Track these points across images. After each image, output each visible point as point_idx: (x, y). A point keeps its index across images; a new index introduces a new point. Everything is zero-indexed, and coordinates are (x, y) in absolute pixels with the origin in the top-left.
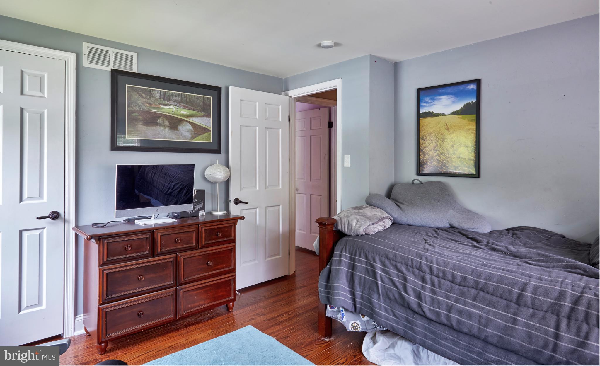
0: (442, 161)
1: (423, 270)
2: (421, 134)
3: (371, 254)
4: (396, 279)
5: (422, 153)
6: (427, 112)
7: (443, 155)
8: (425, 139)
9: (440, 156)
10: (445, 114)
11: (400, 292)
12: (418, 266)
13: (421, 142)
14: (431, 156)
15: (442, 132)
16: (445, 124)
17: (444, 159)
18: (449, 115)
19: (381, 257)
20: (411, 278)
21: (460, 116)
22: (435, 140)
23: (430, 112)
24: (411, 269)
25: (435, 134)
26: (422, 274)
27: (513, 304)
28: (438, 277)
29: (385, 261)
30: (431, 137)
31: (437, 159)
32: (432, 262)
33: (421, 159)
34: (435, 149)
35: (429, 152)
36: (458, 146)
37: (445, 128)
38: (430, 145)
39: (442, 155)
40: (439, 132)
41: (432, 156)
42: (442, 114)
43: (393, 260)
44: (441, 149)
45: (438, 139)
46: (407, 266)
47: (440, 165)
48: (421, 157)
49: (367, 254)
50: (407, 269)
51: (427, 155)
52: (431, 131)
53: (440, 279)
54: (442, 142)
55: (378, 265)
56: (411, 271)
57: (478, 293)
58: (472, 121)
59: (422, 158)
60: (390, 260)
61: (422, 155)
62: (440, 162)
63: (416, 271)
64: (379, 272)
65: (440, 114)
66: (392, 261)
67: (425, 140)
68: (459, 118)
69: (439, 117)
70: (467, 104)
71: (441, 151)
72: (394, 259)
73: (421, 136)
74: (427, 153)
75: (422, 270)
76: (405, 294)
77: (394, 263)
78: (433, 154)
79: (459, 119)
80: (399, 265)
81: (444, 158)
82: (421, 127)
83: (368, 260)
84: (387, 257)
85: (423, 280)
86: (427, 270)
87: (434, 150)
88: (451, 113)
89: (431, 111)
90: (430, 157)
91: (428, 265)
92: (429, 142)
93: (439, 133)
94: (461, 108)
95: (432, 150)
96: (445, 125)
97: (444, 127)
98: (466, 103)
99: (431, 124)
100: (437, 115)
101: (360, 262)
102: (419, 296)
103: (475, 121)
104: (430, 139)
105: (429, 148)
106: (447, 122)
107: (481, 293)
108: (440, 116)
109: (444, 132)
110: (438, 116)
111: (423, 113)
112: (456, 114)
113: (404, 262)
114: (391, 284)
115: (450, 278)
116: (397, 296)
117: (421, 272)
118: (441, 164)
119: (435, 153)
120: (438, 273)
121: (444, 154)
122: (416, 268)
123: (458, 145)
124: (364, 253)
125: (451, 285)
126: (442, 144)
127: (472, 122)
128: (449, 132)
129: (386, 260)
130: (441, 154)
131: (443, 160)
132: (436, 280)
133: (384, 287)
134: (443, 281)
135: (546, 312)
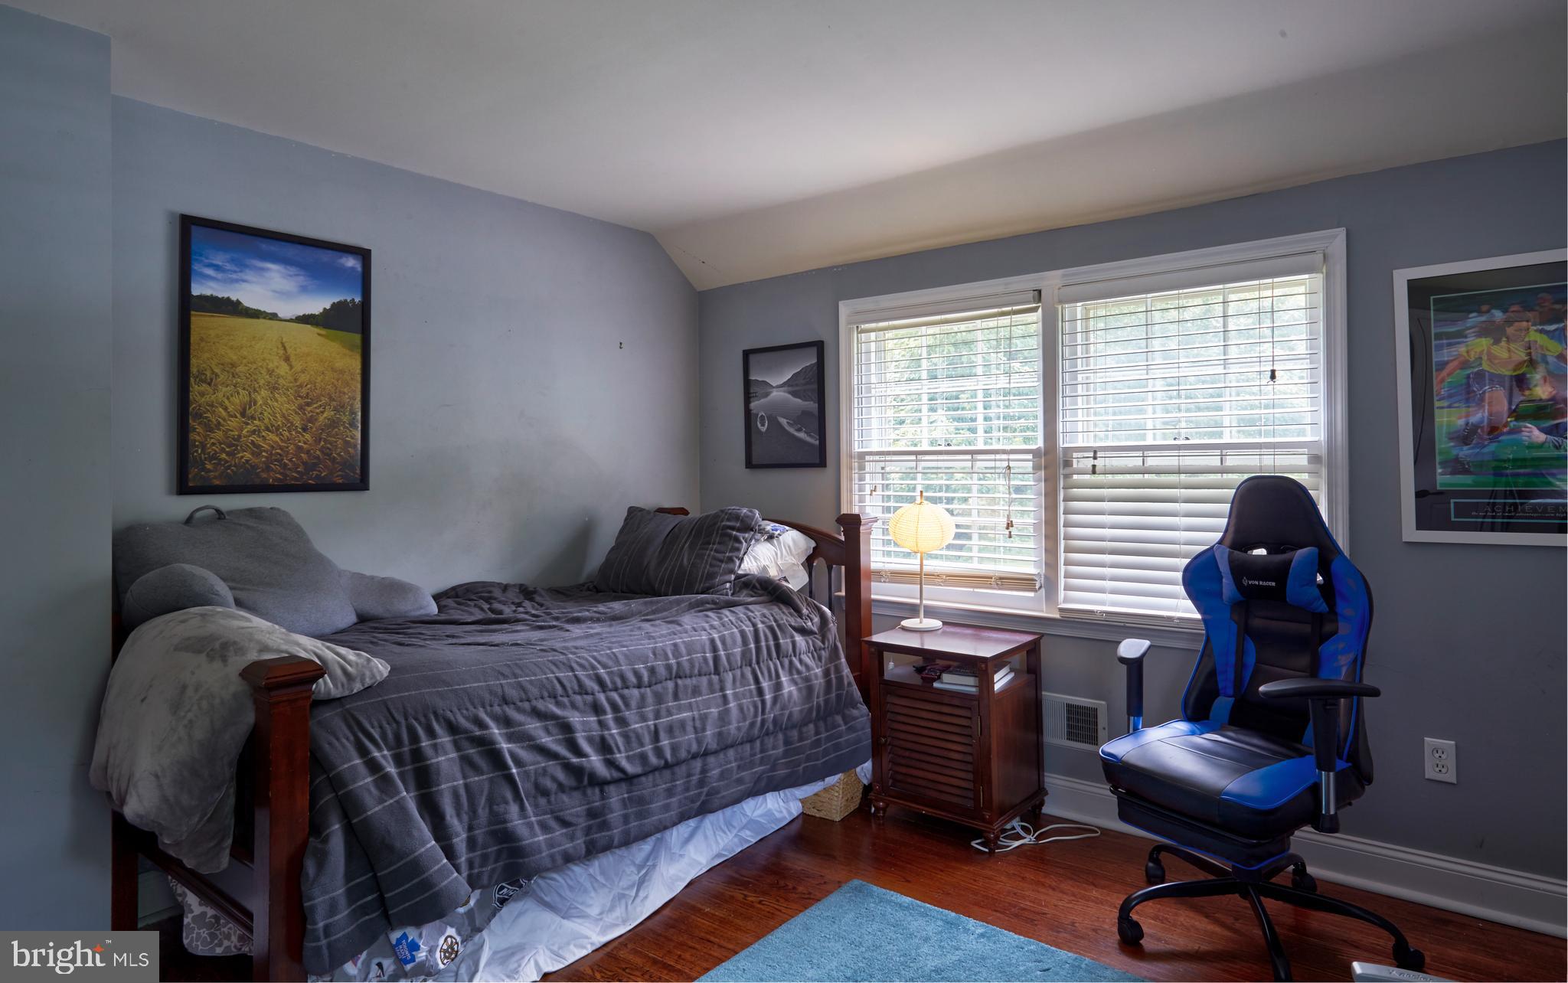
0: (269, 448)
1: (590, 691)
2: (193, 361)
3: (462, 714)
4: (546, 740)
5: (199, 424)
6: (220, 296)
7: (273, 433)
8: (212, 380)
9: (263, 434)
10: (279, 315)
11: (566, 761)
12: (576, 688)
13: (195, 388)
14: (232, 433)
15: (271, 366)
16: (280, 346)
17: (277, 442)
18: (291, 320)
19: (488, 708)
20: (575, 718)
21: (323, 332)
22: (246, 386)
23: (228, 298)
24: (565, 700)
25: (247, 368)
26: (589, 698)
27: (713, 676)
28: (616, 689)
29: (504, 712)
30: (234, 377)
31: (253, 442)
32: (594, 668)
33: (195, 441)
34: (248, 412)
35: (224, 420)
36: (316, 408)
37: (280, 357)
38: (231, 399)
39: (270, 431)
40: (260, 364)
41: (237, 433)
42: (271, 314)
43: (521, 701)
44: (266, 414)
45: (257, 386)
46: (555, 697)
47: (263, 459)
48: (193, 436)
49: (452, 718)
50: (558, 704)
51: (219, 430)
52: (234, 358)
53: (620, 691)
54: (271, 396)
55: (495, 731)
56: (568, 704)
57: (676, 685)
58: (351, 348)
59: (198, 438)
60: (514, 704)
61: (199, 429)
62: (264, 451)
63: (578, 698)
64: (505, 746)
65: (264, 312)
66: (520, 704)
67: (209, 384)
68: (319, 334)
69: (261, 321)
70: (340, 303)
71: (266, 421)
72: (524, 696)
73: (194, 370)
74: (219, 423)
75: (586, 691)
76: (578, 760)
77: (526, 705)
78: (241, 429)
79: (319, 337)
80: (540, 705)
81: (277, 439)
82: (194, 338)
83: (462, 734)
84: (505, 701)
85: (597, 709)
86: (596, 688)
87: (243, 414)
88: (296, 318)
89: (234, 298)
90: (228, 438)
91: (589, 675)
92: (224, 389)
93: (261, 366)
94: (325, 309)
95: (238, 415)
96: (278, 348)
97: (278, 353)
98: (336, 300)
99: (232, 337)
100: (256, 314)
101: (439, 751)
102: (604, 747)
103: (360, 351)
104: (229, 382)
105: (226, 409)
106: (284, 340)
107: (680, 682)
108: (264, 318)
109: (277, 367)
110: (258, 318)
111: (201, 297)
112: (312, 324)
113: (546, 694)
114: (539, 758)
115: (633, 679)
116: (561, 775)
117: (585, 696)
118: (266, 457)
119: (248, 424)
120: (614, 683)
121: (277, 430)
122: (574, 693)
123: (315, 406)
124: (442, 720)
125: (640, 693)
126: (269, 401)
127: (352, 351)
128: (291, 370)
129: (506, 708)
130: (267, 429)
131: (273, 447)
132: (615, 696)
133: (526, 775)
134: (626, 692)
135: (741, 667)
